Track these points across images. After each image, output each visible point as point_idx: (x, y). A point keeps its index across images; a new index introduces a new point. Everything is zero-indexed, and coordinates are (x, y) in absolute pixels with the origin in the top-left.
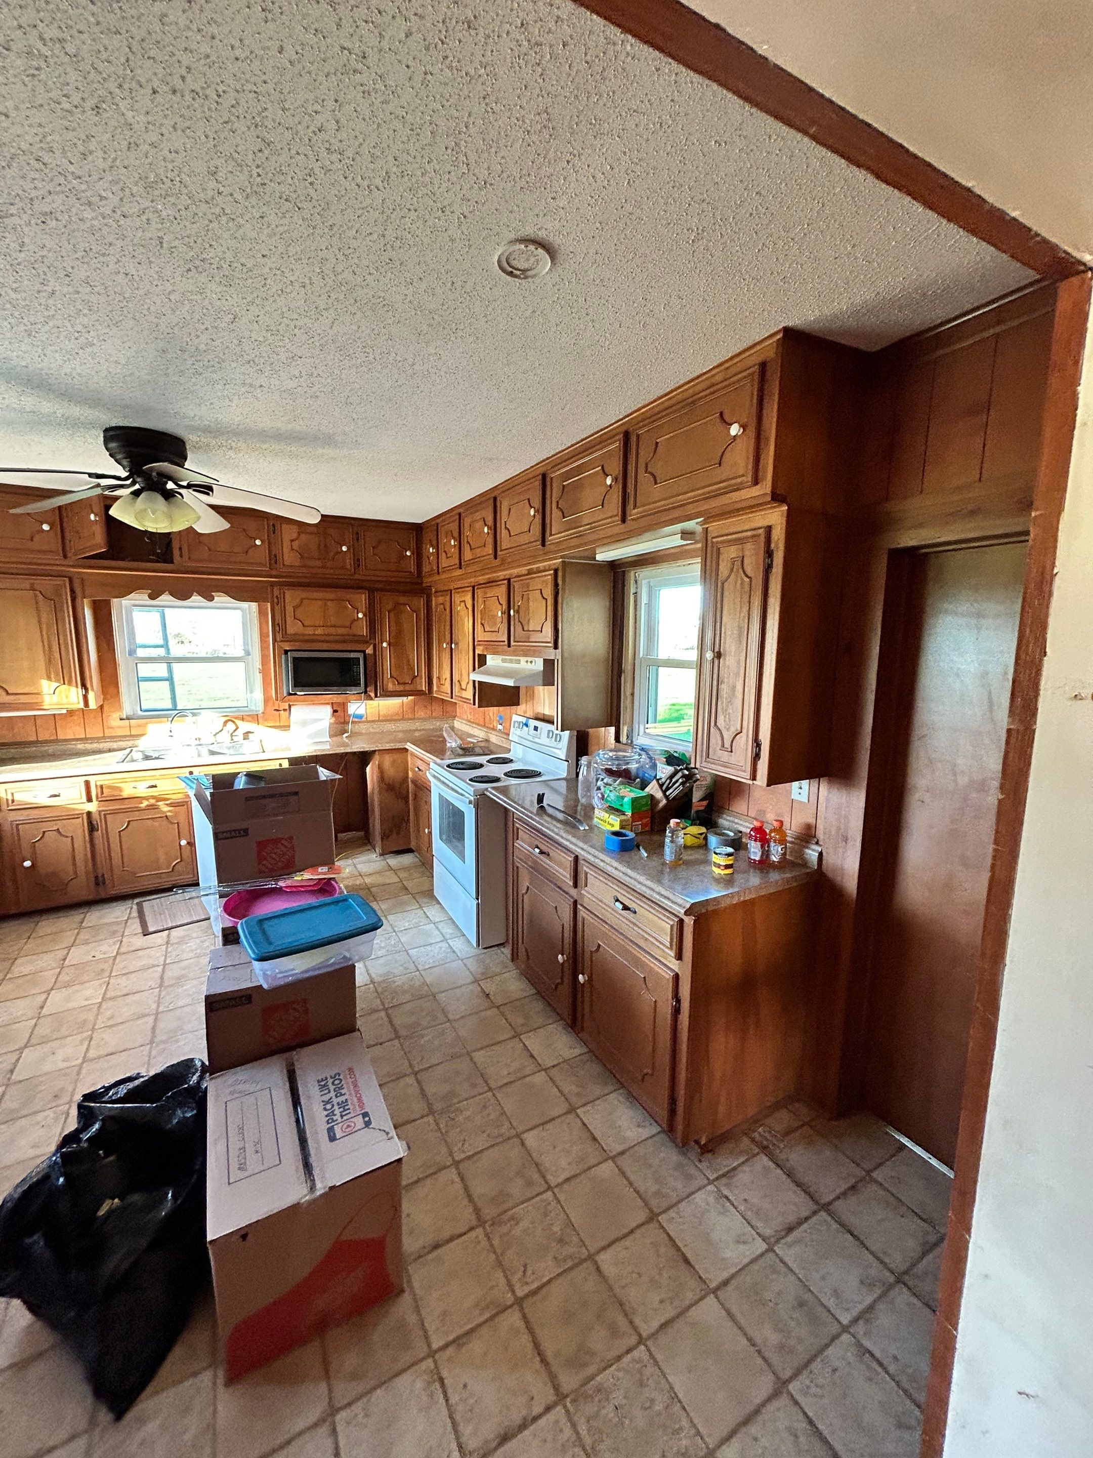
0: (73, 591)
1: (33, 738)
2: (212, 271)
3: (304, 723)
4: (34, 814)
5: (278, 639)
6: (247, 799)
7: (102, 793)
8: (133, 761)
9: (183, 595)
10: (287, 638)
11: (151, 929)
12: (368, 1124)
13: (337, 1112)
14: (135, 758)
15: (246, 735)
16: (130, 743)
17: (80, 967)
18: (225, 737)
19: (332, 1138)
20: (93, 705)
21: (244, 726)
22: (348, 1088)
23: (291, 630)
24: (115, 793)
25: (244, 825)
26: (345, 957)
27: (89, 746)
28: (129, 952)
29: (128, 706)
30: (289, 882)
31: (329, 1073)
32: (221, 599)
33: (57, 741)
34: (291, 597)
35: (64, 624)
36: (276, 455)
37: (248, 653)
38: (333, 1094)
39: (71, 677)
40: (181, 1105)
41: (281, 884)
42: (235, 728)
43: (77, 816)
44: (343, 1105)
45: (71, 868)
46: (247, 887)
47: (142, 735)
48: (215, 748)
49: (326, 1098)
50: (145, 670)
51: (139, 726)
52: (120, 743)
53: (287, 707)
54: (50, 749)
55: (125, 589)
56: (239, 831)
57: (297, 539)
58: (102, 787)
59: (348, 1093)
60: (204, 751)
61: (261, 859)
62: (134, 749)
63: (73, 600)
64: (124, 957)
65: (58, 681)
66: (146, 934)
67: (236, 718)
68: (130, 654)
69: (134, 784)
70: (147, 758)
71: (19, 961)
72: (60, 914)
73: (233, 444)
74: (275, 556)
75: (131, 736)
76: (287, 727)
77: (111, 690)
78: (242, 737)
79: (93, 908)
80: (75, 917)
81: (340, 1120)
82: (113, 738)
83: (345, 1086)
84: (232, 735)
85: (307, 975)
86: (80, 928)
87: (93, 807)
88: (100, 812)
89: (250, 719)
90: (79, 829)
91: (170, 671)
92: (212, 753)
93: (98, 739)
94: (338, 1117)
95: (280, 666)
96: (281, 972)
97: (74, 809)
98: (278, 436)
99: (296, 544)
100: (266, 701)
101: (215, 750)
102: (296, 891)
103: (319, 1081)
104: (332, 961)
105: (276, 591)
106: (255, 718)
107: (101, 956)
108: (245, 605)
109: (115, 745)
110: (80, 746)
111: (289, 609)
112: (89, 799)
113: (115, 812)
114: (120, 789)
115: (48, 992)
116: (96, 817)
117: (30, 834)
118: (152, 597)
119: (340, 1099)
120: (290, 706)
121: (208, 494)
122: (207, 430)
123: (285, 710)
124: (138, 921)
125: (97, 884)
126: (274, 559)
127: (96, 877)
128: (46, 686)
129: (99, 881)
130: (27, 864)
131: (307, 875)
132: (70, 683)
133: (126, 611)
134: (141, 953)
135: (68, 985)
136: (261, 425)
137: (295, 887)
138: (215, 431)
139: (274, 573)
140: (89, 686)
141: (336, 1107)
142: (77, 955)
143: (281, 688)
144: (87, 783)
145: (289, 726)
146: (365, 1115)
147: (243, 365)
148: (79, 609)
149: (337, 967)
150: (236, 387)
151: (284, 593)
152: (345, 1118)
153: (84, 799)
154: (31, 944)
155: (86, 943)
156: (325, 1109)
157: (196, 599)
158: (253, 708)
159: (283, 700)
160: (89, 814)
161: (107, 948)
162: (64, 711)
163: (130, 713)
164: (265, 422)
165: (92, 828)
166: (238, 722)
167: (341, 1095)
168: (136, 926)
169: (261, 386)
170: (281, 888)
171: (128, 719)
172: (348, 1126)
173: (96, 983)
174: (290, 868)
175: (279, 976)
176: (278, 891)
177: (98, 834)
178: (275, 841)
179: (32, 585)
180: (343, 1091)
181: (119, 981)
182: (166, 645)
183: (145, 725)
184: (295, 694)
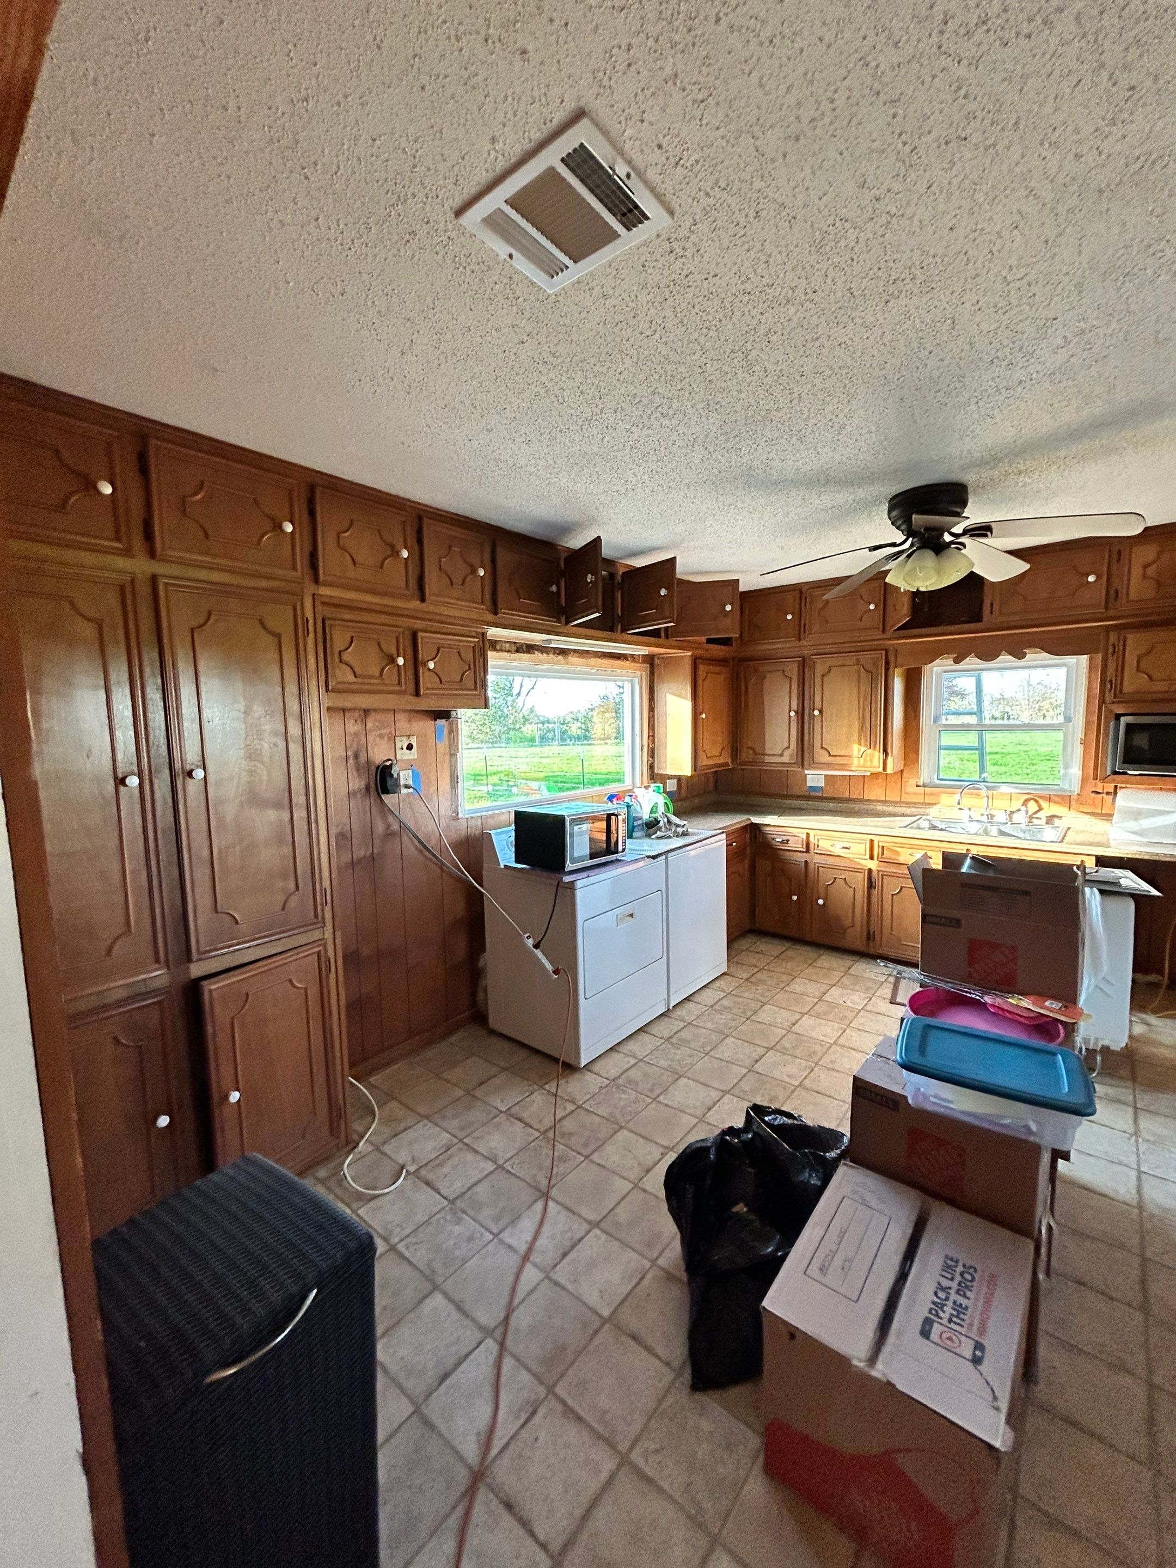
0: (887, 663)
1: (847, 795)
2: (908, 287)
3: (1137, 815)
4: (831, 861)
5: (1107, 700)
6: (962, 885)
7: (883, 854)
8: (919, 828)
9: (988, 655)
10: (1119, 696)
11: (898, 1000)
12: (976, 1361)
13: (948, 1310)
14: (922, 826)
15: (1050, 819)
16: (922, 811)
17: (832, 1006)
18: (1020, 818)
19: (925, 1333)
20: (890, 770)
21: (1050, 809)
22: (978, 1294)
23: (1128, 687)
24: (893, 856)
25: (955, 914)
26: (1027, 1127)
27: (886, 809)
28: (871, 1012)
29: (926, 772)
30: (998, 1001)
31: (963, 1258)
32: (1035, 656)
33: (862, 801)
34: (1135, 643)
35: (876, 695)
36: (1083, 459)
37: (1068, 719)
38: (954, 1285)
39: (876, 742)
40: (813, 1169)
41: (987, 999)
42: (1037, 808)
43: (858, 871)
44: (960, 1310)
45: (850, 914)
46: (948, 987)
47: (935, 804)
48: (1006, 829)
49: (945, 1283)
50: (948, 739)
51: (932, 794)
52: (913, 809)
53: (1112, 790)
54: (857, 807)
55: (934, 654)
56: (951, 920)
57: (1154, 562)
58: (883, 847)
59: (972, 1301)
60: (994, 830)
61: (971, 961)
62: (924, 817)
63: (887, 670)
64: (866, 1014)
65: (866, 746)
66: (893, 1002)
67: (1041, 797)
68: (935, 721)
69: (910, 851)
70: (934, 828)
71: (797, 980)
72: (834, 954)
73: (1022, 467)
74: (1117, 592)
75: (924, 804)
76: (1108, 817)
77: (912, 756)
78: (1043, 821)
79: (863, 960)
80: (847, 961)
81: (945, 1322)
82: (908, 804)
83: (974, 1289)
84: (1031, 817)
85: (967, 1119)
86: (846, 973)
87: (873, 865)
88: (878, 871)
89: (1057, 799)
90: (860, 881)
91: (981, 739)
92: (1002, 833)
93: (894, 803)
94: (945, 1316)
95: (1106, 735)
96: (936, 1096)
97: (859, 864)
98: (1076, 434)
99: (1151, 571)
100: (1084, 780)
101: (1007, 831)
102: (1001, 1015)
103: (947, 1257)
104: (1007, 1121)
105: (1113, 637)
106: (1066, 800)
107: (850, 1005)
108: (1072, 660)
109: (908, 811)
110: (880, 808)
111: (1131, 659)
112: (872, 858)
113: (891, 875)
114: (897, 853)
115: (803, 1014)
116: (875, 874)
117: (826, 877)
118: (957, 661)
119: (961, 1300)
120: (1116, 787)
121: (986, 536)
122: (982, 463)
123: (1108, 793)
124: (892, 986)
125: (868, 938)
126: (1112, 596)
127: (869, 933)
128: (856, 749)
129: (870, 937)
130: (821, 902)
131: (1026, 1003)
132: (874, 749)
133: (937, 678)
134: (880, 1017)
135: (818, 1016)
136: (1044, 430)
137: (1003, 1010)
138: (992, 460)
139: (1112, 613)
140: (889, 751)
141: (950, 1303)
142: (835, 994)
143: (1104, 765)
144: (872, 841)
145: (1112, 815)
146: (979, 1346)
147: (986, 370)
148: (890, 681)
149: (1010, 1133)
150: (991, 398)
151: (1125, 640)
152: (952, 1325)
153: (868, 856)
154: (810, 970)
155: (845, 987)
156: (936, 1294)
157: (1005, 658)
158: (1067, 787)
159: (1104, 779)
160: (870, 871)
161: (856, 999)
162: (868, 774)
163: (927, 781)
164: (1045, 424)
165: (871, 885)
166: (1044, 804)
167: (965, 1296)
168: (887, 991)
169: (1020, 382)
170: (985, 1004)
171: (924, 786)
172: (950, 1339)
173: (836, 1025)
174: (1008, 985)
175: (932, 1099)
176: (982, 1006)
177: (875, 892)
178: (994, 946)
179: (858, 660)
180: (968, 1294)
181: (853, 1034)
182: (979, 712)
183: (938, 794)
184: (1125, 773)
